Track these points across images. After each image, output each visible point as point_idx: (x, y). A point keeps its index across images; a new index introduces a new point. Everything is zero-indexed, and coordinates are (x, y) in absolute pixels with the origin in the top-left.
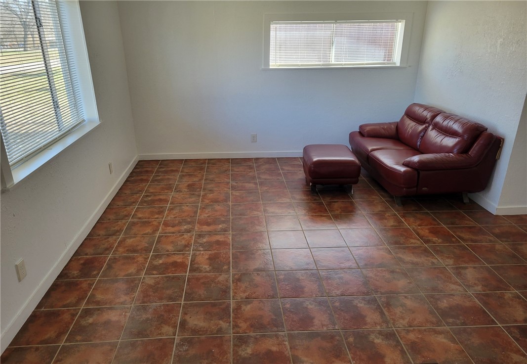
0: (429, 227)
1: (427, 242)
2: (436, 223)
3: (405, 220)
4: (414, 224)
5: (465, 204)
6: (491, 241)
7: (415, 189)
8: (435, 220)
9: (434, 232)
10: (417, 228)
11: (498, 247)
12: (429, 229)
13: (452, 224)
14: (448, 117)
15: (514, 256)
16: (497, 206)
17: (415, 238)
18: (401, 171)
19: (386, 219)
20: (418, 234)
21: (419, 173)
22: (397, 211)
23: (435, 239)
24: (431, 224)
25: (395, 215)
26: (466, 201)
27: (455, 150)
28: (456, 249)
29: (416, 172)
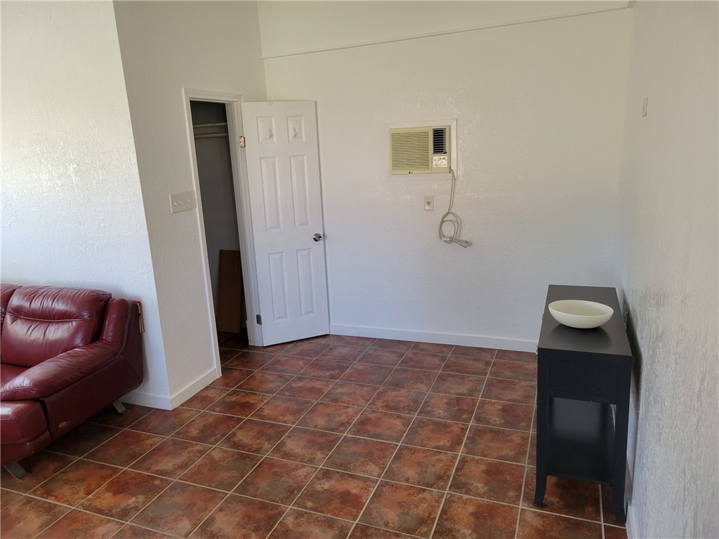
0: (105, 484)
1: (124, 514)
2: (109, 472)
3: (56, 498)
4: (77, 496)
5: (121, 414)
6: (201, 452)
7: (47, 433)
8: (103, 467)
9: (120, 488)
10: (89, 500)
11: (217, 455)
12: (108, 490)
13: (134, 457)
14: (32, 294)
15: (244, 457)
16: (169, 397)
17: (102, 522)
18: (6, 416)
19: (17, 520)
20: (100, 511)
21: (43, 404)
22: (27, 489)
23: (132, 501)
24: (104, 478)
25: (29, 501)
26: (120, 409)
27: (78, 341)
28: (174, 496)
29: (38, 405)
